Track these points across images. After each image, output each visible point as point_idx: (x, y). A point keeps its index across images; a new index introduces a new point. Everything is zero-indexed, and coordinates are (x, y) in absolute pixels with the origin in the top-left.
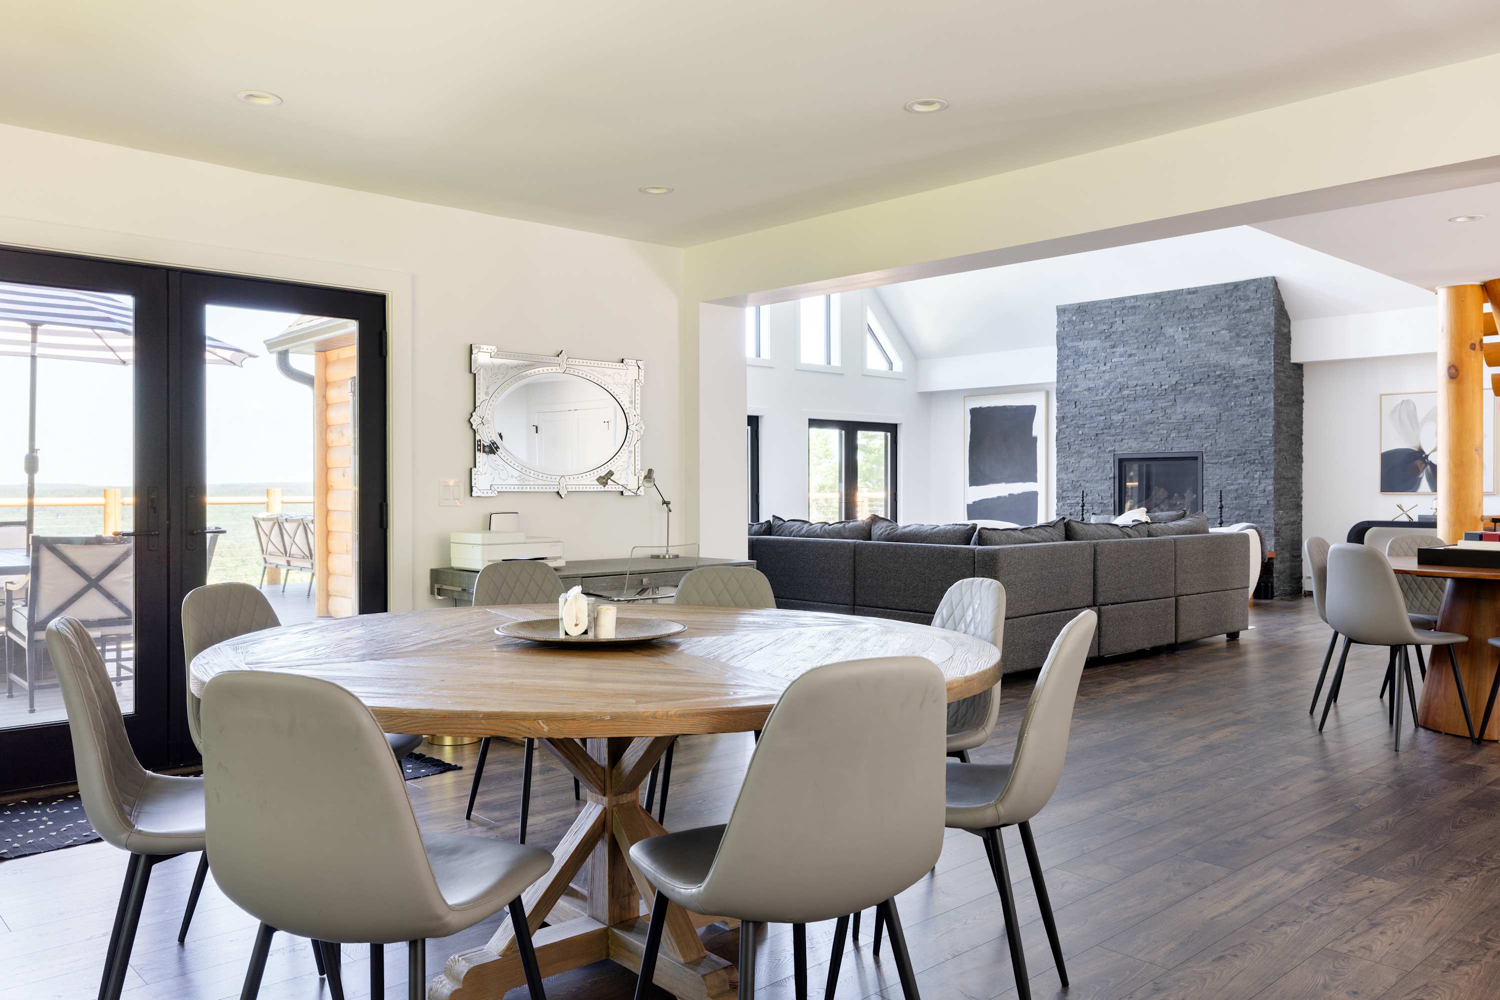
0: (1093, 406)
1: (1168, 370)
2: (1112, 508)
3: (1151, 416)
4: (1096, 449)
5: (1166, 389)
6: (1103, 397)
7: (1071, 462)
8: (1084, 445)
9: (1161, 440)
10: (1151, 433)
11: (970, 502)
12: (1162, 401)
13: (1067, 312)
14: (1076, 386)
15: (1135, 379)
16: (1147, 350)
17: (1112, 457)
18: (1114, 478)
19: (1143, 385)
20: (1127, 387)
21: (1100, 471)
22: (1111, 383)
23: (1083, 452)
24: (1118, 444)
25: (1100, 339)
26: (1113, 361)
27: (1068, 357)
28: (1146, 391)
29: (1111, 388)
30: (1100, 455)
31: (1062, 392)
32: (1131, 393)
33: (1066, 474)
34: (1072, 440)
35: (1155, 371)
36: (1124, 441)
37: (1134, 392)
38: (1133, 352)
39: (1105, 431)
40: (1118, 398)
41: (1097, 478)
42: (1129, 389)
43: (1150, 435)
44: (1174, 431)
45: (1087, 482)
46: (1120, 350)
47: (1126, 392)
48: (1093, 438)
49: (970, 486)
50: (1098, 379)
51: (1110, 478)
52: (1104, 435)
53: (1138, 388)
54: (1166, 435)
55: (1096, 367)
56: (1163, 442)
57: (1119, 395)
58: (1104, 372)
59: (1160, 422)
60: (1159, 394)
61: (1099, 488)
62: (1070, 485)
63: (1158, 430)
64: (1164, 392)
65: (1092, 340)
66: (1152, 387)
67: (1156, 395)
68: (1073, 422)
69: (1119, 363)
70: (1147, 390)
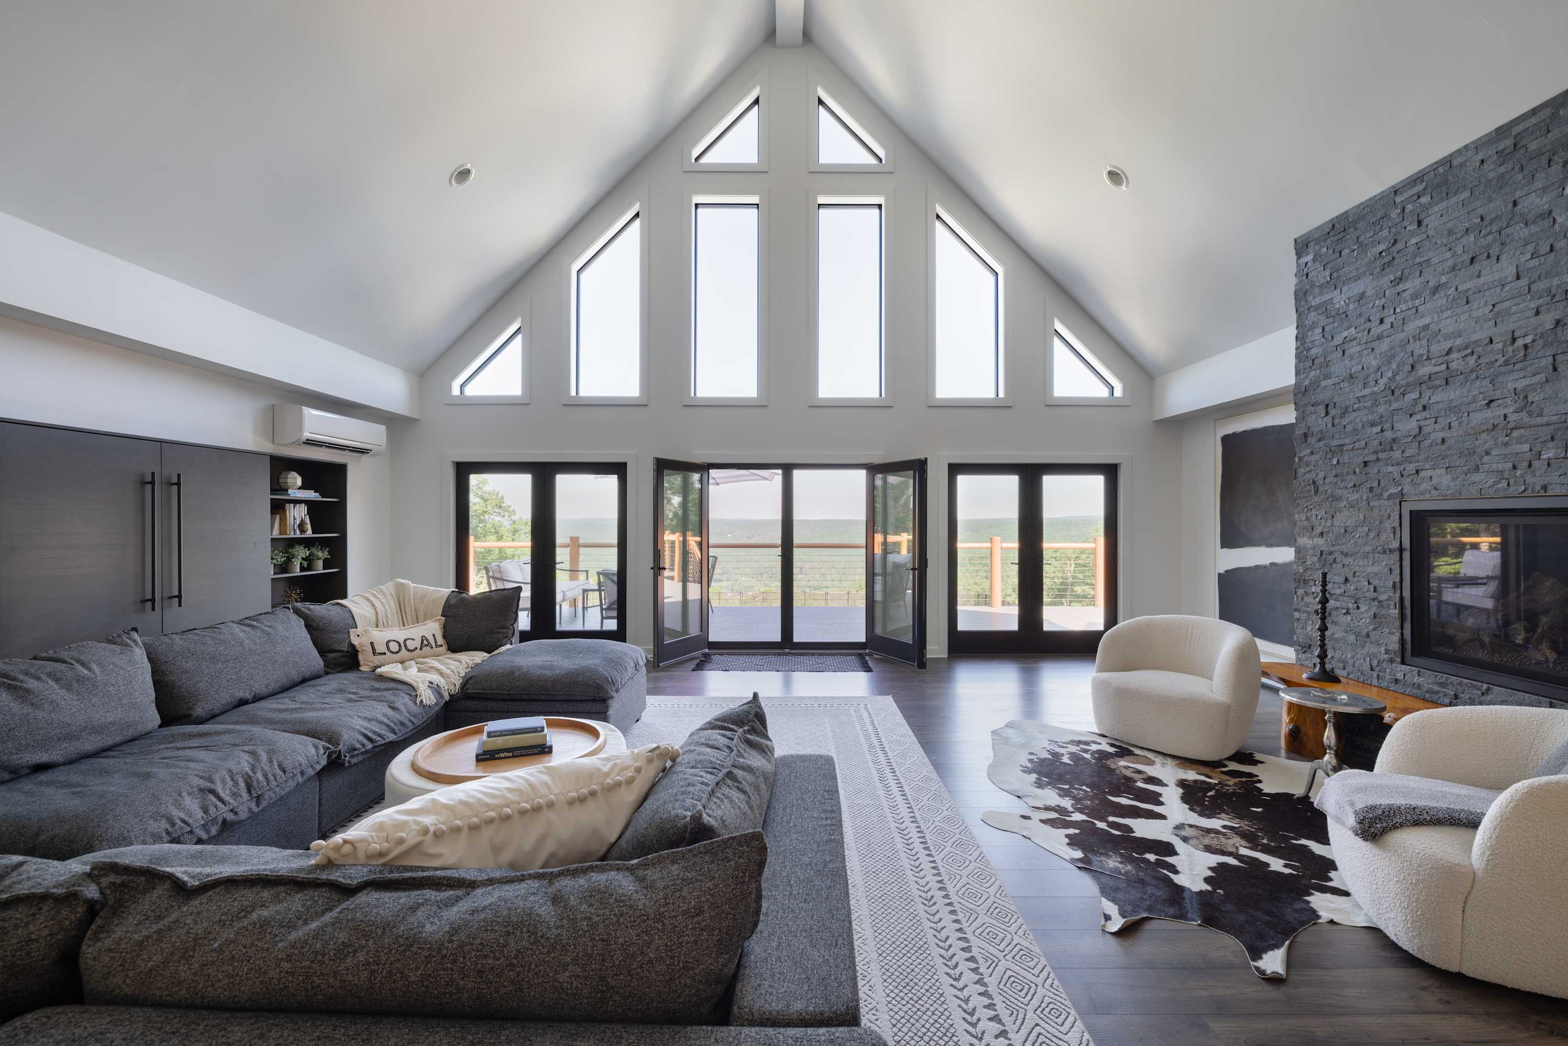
0: (1358, 409)
1: (1533, 299)
2: (1397, 611)
3: (1489, 413)
4: (1364, 493)
5: (1526, 347)
6: (1376, 389)
7: (1319, 517)
8: (1342, 485)
9: (1515, 467)
10: (1487, 453)
11: (1222, 571)
12: (1516, 375)
13: (1312, 244)
14: (1327, 376)
15: (1447, 337)
16: (1477, 267)
17: (1397, 508)
18: (1401, 550)
19: (1466, 348)
20: (1428, 359)
21: (1371, 535)
22: (1393, 356)
23: (1339, 499)
24: (1408, 480)
25: (1372, 274)
26: (1398, 310)
27: (1313, 327)
28: (1472, 360)
29: (1394, 366)
30: (1372, 504)
31: (1303, 390)
32: (1438, 369)
33: (1311, 537)
34: (1321, 475)
35: (1497, 308)
36: (1422, 474)
37: (1444, 367)
38: (1444, 279)
39: (1382, 455)
40: (1408, 385)
41: (1367, 549)
42: (1433, 361)
43: (1486, 459)
44: (1551, 444)
45: (1346, 555)
46: (1412, 285)
47: (1425, 370)
48: (1358, 471)
49: (1222, 548)
50: (1369, 354)
51: (1391, 551)
52: (1381, 464)
53: (1454, 355)
54: (1528, 456)
55: (1363, 331)
56: (1519, 472)
57: (1411, 379)
58: (1379, 338)
59: (1511, 425)
60: (1506, 361)
61: (1369, 570)
62: (1316, 559)
63: (1506, 444)
64: (1522, 354)
65: (1357, 280)
66: (1490, 347)
67: (1498, 364)
68: (1321, 444)
69: (1409, 312)
70: (1475, 357)
